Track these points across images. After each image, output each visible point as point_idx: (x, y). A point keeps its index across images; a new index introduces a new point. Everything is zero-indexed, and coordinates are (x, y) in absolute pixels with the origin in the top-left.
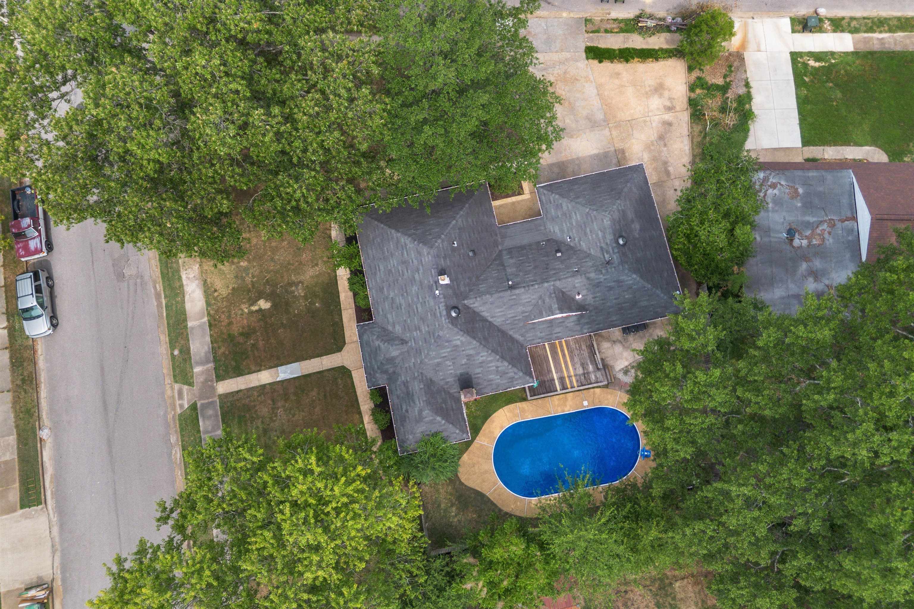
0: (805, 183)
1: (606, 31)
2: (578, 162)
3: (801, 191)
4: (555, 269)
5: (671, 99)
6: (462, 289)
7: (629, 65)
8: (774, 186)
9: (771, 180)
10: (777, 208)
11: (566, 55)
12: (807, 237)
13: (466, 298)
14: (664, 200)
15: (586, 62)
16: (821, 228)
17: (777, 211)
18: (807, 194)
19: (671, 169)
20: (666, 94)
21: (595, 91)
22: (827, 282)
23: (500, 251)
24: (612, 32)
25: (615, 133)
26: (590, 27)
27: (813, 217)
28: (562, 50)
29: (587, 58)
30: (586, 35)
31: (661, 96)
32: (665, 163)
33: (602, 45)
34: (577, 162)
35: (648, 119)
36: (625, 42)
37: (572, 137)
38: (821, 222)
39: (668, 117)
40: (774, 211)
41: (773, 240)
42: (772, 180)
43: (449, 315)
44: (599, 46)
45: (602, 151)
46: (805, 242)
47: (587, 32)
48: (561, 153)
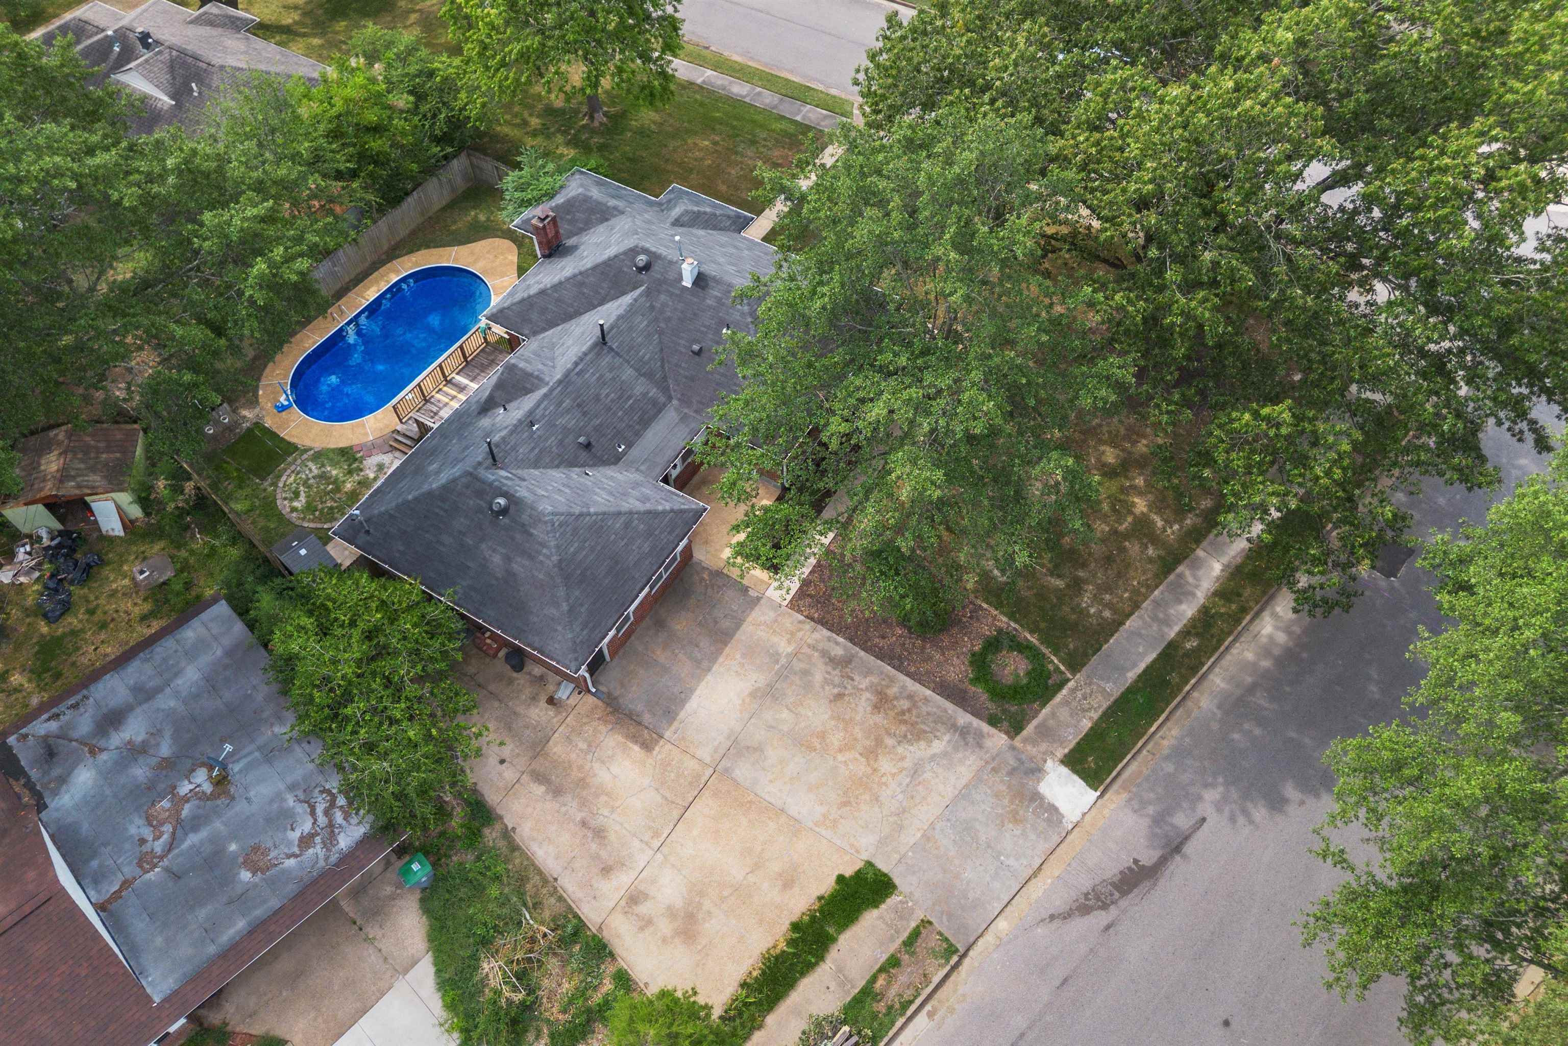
0: (241, 900)
1: (893, 962)
2: (703, 665)
3: (245, 875)
4: (568, 411)
5: (647, 923)
6: (663, 297)
7: (785, 925)
8: (306, 841)
9: (318, 847)
10: (275, 806)
11: (912, 836)
12: (186, 799)
13: (648, 293)
14: (510, 729)
15: (865, 856)
16: (165, 837)
17: (272, 801)
18: (228, 879)
19: (539, 790)
20: (665, 927)
21: (793, 811)
22: (104, 756)
23: (670, 398)
24: (882, 970)
25: (691, 764)
26: (931, 940)
27: (191, 847)
28: (926, 837)
29: (869, 864)
30: (920, 915)
31: (671, 912)
32: (557, 792)
33: (871, 918)
34: (705, 664)
35: (656, 844)
36: (840, 970)
37: (753, 694)
38: (169, 850)
39: (623, 880)
40: (278, 797)
41: (252, 747)
42: (317, 850)
43: (645, 251)
44: (875, 913)
45: (682, 715)
46: (185, 788)
47: (926, 923)
48: (744, 655)
